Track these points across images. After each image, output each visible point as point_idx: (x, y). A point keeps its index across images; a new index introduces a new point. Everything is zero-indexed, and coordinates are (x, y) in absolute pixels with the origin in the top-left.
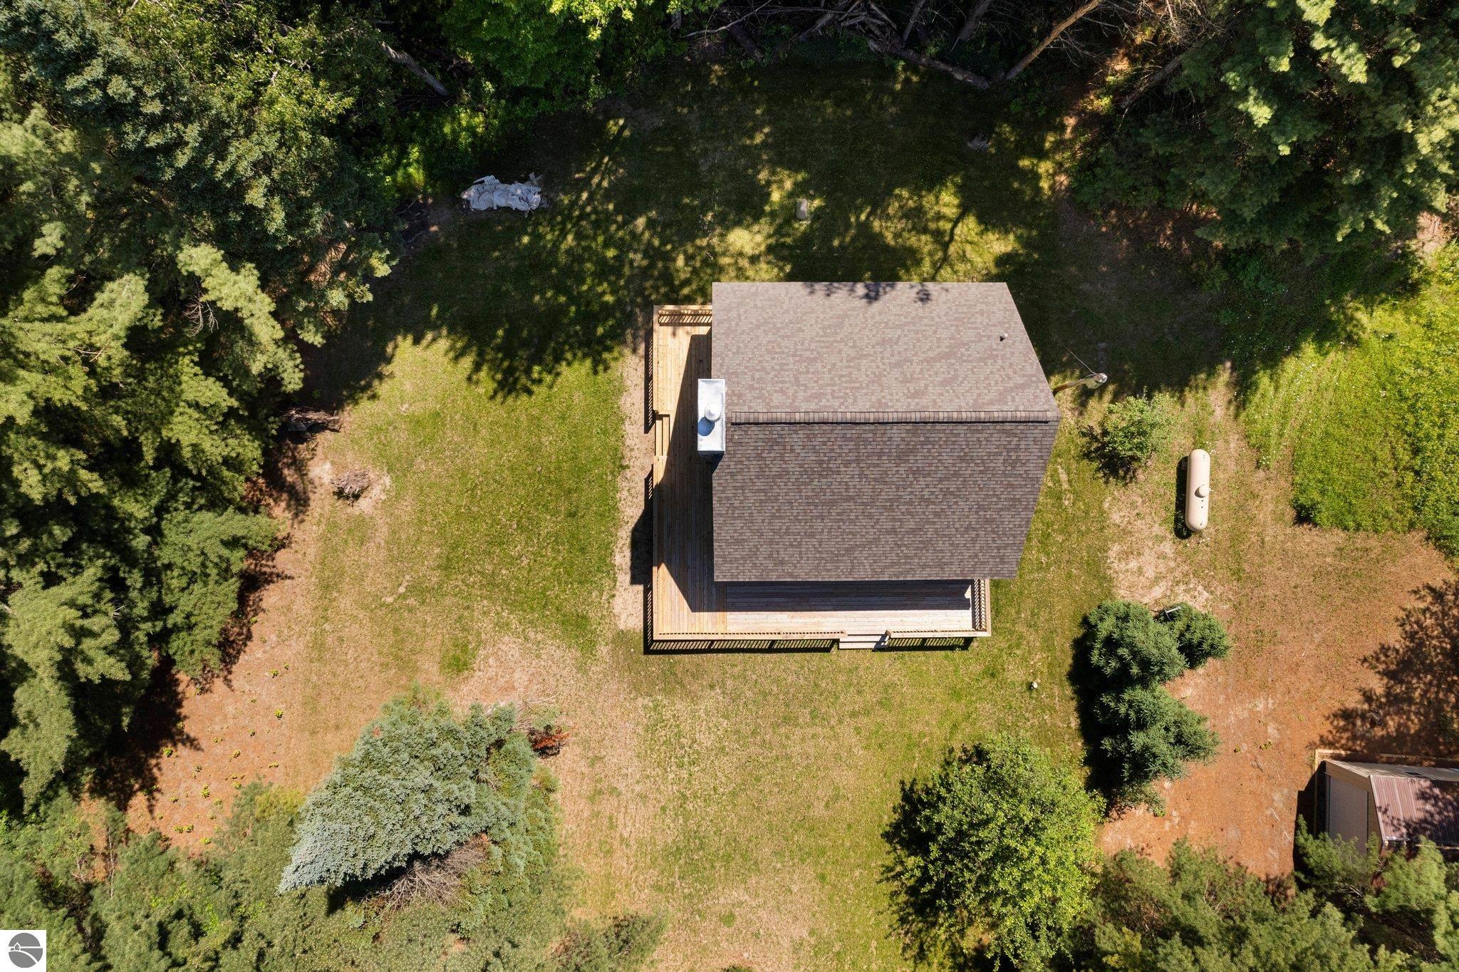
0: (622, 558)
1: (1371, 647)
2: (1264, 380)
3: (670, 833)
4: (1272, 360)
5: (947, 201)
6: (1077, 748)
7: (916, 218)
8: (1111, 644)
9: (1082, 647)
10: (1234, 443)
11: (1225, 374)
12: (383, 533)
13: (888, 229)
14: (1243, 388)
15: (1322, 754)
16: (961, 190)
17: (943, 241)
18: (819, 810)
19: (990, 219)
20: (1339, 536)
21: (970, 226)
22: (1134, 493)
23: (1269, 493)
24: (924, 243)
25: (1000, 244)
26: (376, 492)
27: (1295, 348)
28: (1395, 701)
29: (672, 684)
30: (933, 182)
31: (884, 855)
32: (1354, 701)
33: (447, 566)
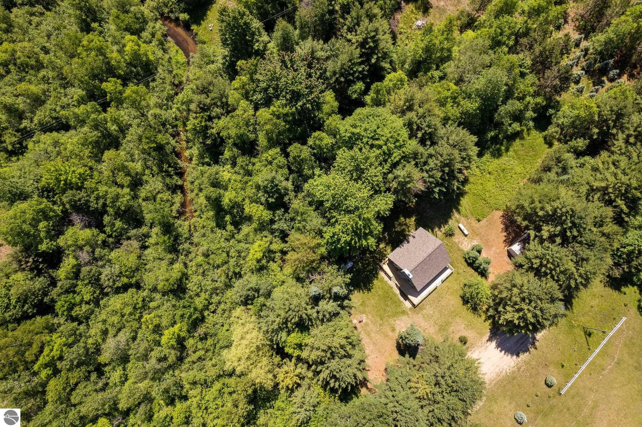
0: (402, 299)
1: (501, 230)
2: (460, 207)
3: (437, 328)
4: (459, 204)
5: (402, 219)
6: (476, 274)
7: (400, 224)
8: (469, 258)
9: (466, 261)
10: (463, 218)
11: (454, 211)
12: (370, 322)
13: (398, 229)
14: (458, 211)
15: (506, 248)
16: (403, 216)
17: (406, 225)
18: (453, 309)
19: (410, 217)
20: (485, 219)
21: (408, 220)
22: (456, 236)
23: (472, 221)
24: (404, 227)
25: (413, 219)
26: (364, 318)
27: (460, 200)
28: (509, 234)
29: (421, 309)
30: (398, 218)
31: (465, 307)
32: (504, 238)
33: (381, 319)
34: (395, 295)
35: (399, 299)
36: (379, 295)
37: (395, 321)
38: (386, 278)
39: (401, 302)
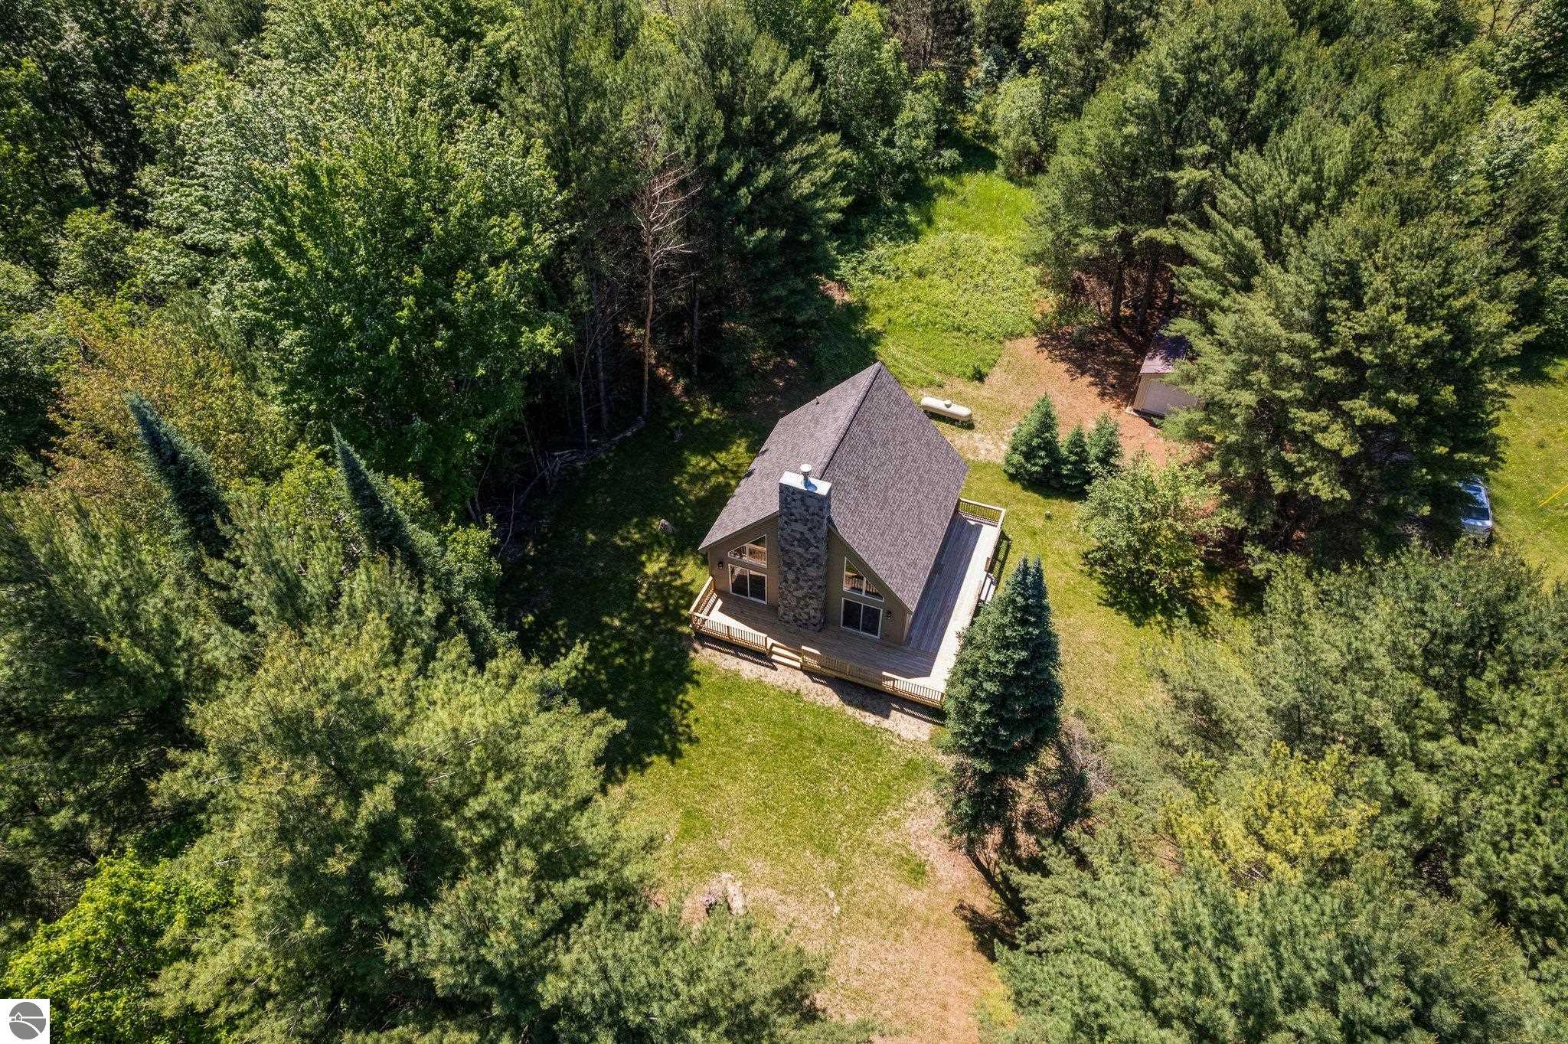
1: (1065, 376)
5: (697, 460)
7: (699, 478)
13: (698, 493)
15: (1125, 408)
16: (696, 452)
17: (722, 470)
18: (1111, 659)
19: (722, 446)
21: (721, 456)
23: (960, 387)
24: (717, 479)
28: (1100, 376)
34: (828, 714)
35: (859, 726)
36: (754, 751)
37: (895, 824)
38: (748, 669)
39: (871, 733)
